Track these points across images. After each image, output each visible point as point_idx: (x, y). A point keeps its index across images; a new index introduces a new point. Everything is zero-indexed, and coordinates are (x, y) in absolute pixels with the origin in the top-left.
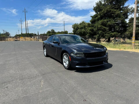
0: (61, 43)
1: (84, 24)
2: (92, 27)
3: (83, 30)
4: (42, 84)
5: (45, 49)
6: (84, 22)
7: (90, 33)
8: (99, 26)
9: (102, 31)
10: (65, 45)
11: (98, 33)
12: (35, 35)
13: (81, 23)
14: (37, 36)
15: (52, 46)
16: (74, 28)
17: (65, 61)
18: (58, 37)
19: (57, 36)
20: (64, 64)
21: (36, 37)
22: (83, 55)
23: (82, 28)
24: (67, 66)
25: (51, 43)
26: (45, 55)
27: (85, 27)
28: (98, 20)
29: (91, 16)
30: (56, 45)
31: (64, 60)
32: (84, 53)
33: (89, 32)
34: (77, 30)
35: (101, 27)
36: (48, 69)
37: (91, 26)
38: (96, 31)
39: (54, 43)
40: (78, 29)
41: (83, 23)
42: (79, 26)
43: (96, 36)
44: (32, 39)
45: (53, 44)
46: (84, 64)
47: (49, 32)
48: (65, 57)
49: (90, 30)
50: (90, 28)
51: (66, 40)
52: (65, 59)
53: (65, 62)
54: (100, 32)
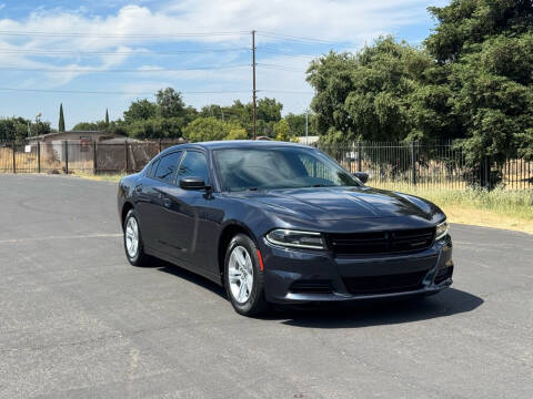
0: (218, 189)
1: (393, 60)
2: (440, 83)
3: (383, 98)
4: (135, 359)
5: (132, 220)
6: (389, 40)
7: (425, 125)
8: (484, 79)
9: (499, 114)
10: (240, 195)
11: (475, 128)
12: (43, 129)
13: (370, 52)
14: (56, 136)
15: (175, 204)
16: (322, 86)
17: (239, 278)
18: (203, 158)
19: (198, 150)
20: (234, 289)
21: (50, 146)
22: (321, 241)
23: (374, 86)
24: (245, 299)
25: (165, 189)
26: (132, 254)
27: (395, 76)
28: (478, 35)
29: (436, 11)
30: (196, 198)
31: (232, 270)
32: (324, 235)
33: (422, 117)
34: (343, 101)
35: (494, 87)
36: (153, 314)
37: (434, 75)
38: (463, 109)
39: (184, 186)
40: (351, 88)
41: (386, 48)
42: (355, 74)
43: (467, 144)
44: (20, 158)
45: (178, 192)
46: (324, 286)
47: (141, 111)
48: (237, 254)
49: (428, 104)
50: (425, 91)
51: (244, 173)
52: (237, 267)
53: (238, 283)
54: (489, 116)
